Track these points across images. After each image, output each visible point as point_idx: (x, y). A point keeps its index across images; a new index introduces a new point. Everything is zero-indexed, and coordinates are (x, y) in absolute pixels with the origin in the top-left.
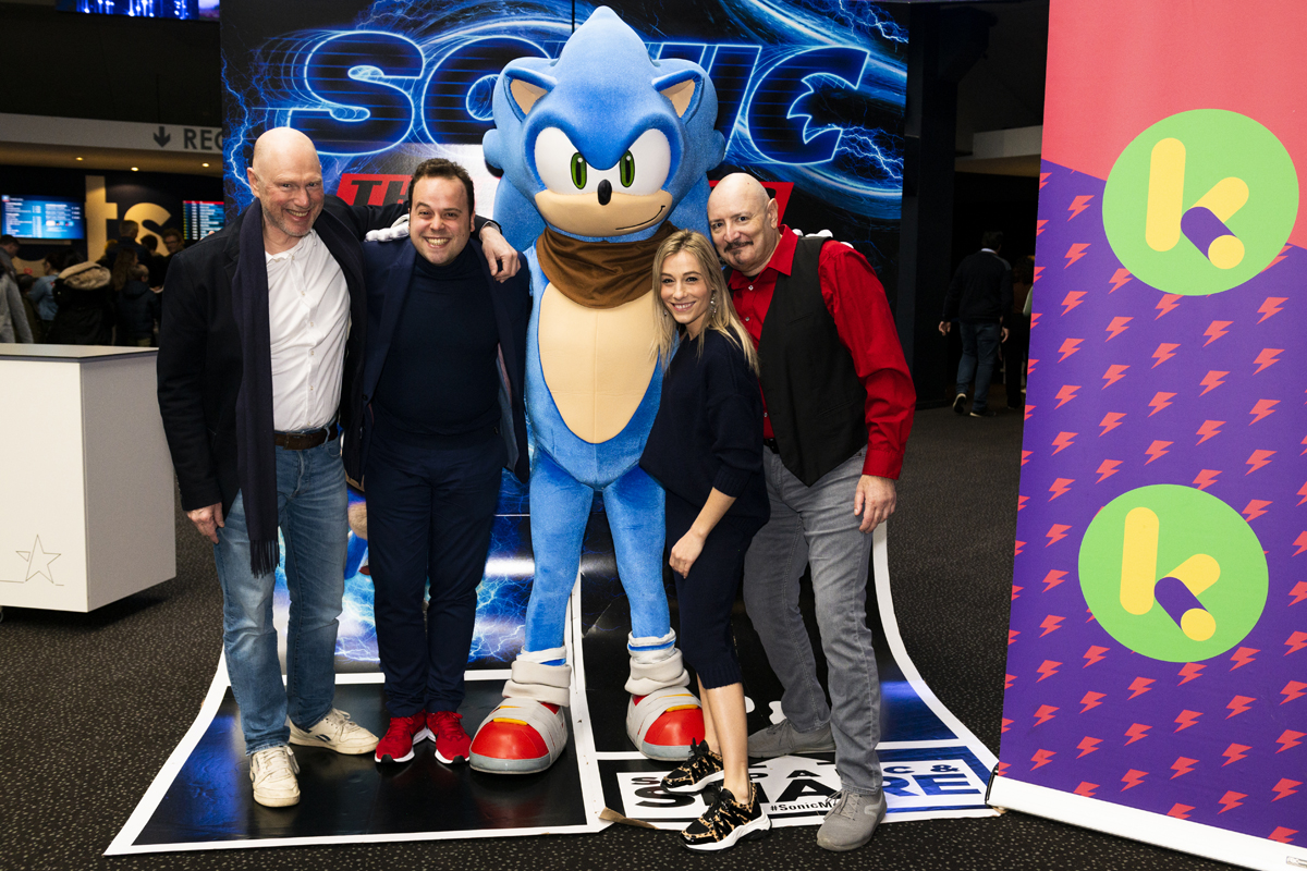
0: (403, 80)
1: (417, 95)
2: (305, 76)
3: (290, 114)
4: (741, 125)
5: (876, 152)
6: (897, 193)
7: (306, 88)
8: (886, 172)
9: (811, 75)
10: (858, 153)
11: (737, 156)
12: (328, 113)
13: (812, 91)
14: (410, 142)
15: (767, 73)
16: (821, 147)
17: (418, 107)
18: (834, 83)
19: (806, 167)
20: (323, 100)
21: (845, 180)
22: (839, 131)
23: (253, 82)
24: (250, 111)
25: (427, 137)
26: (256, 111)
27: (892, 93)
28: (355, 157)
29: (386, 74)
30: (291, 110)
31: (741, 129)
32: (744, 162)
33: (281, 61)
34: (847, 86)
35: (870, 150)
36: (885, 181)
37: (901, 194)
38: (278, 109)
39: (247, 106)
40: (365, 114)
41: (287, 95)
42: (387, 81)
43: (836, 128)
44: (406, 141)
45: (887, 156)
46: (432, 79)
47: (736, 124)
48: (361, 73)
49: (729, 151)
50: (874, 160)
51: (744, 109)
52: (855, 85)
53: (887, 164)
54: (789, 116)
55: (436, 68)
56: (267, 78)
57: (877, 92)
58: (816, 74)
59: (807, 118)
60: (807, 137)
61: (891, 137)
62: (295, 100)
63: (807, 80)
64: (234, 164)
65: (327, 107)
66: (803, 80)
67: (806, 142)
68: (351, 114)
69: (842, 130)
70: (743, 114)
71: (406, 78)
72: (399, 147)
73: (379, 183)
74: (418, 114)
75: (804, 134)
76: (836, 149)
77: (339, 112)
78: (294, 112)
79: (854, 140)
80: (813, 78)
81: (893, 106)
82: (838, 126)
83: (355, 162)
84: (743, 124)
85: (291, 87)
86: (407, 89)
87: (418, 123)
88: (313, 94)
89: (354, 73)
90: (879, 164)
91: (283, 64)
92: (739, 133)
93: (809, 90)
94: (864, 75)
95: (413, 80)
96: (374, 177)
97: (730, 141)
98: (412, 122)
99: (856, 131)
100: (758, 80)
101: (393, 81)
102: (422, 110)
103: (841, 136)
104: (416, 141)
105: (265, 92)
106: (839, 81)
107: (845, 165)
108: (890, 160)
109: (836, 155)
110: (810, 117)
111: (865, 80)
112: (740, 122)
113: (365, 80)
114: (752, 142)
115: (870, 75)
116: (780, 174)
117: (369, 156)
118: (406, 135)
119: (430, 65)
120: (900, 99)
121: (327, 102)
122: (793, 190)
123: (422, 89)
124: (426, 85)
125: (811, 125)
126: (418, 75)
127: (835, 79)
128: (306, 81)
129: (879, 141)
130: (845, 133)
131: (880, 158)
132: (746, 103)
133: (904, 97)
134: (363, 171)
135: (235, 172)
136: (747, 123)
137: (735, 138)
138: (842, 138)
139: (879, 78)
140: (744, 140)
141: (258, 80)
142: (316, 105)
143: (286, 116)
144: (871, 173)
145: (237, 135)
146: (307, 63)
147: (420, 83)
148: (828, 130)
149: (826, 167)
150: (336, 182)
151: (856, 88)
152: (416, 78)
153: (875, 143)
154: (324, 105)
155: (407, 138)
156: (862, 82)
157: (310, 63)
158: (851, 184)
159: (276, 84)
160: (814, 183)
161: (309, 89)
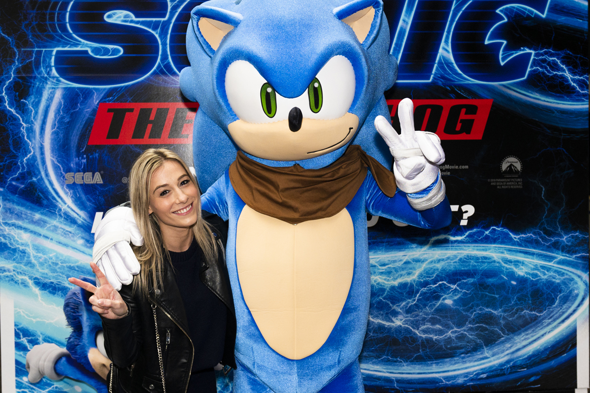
0: (152, 21)
1: (163, 34)
2: (67, 20)
3: (54, 53)
4: (445, 51)
5: (564, 71)
6: (583, 106)
7: (67, 31)
8: (574, 88)
9: (505, 7)
10: (549, 72)
11: (443, 77)
12: (86, 52)
13: (506, 20)
14: (157, 74)
15: (466, 6)
16: (516, 67)
17: (164, 44)
18: (524, 13)
19: (504, 86)
20: (83, 41)
21: (537, 96)
22: (531, 54)
23: (23, 27)
24: (19, 51)
25: (172, 69)
26: (25, 52)
27: (575, 20)
28: (110, 88)
29: (137, 16)
30: (55, 50)
31: (445, 54)
32: (449, 82)
33: (47, 9)
34: (537, 16)
35: (558, 69)
36: (573, 95)
37: (587, 106)
38: (44, 49)
39: (18, 47)
40: (119, 51)
41: (52, 38)
42: (137, 22)
43: (528, 51)
44: (155, 73)
45: (573, 73)
46: (176, 20)
47: (441, 50)
48: (115, 17)
49: (435, 74)
50: (563, 77)
51: (447, 37)
52: (543, 13)
53: (573, 80)
54: (487, 42)
55: (179, 10)
56: (34, 23)
57: (562, 19)
58: (508, 6)
59: (503, 43)
60: (503, 59)
61: (577, 57)
62: (59, 41)
63: (501, 11)
64: (6, 98)
65: (86, 46)
66: (498, 11)
67: (502, 64)
68: (106, 52)
69: (533, 52)
70: (446, 42)
71: (154, 19)
72: (148, 79)
73: (131, 110)
74: (164, 50)
75: (500, 57)
76: (529, 69)
77: (96, 51)
78: (58, 52)
79: (544, 61)
80: (506, 9)
81: (576, 31)
82: (530, 49)
83: (110, 92)
84: (447, 50)
85: (55, 31)
86: (155, 29)
87: (165, 57)
88: (74, 36)
89: (109, 17)
90: (567, 81)
91: (48, 11)
92: (444, 58)
93: (504, 19)
94: (550, 5)
95: (160, 21)
96: (128, 106)
97: (436, 65)
98: (159, 57)
99: (546, 53)
100: (459, 12)
101: (143, 23)
102: (168, 46)
103: (532, 57)
104: (163, 73)
105: (33, 36)
106: (529, 11)
107: (538, 82)
108: (577, 77)
109: (529, 75)
110: (505, 42)
111: (551, 10)
112: (444, 48)
113: (119, 22)
114: (455, 65)
115: (556, 5)
116: (480, 92)
117: (122, 87)
118: (155, 68)
119: (175, 8)
120: (582, 24)
121: (86, 42)
122: (493, 106)
123: (168, 29)
124: (171, 25)
125: (506, 49)
126: (164, 16)
127: (526, 9)
128: (68, 25)
129: (567, 61)
130: (536, 55)
131: (568, 75)
132: (449, 32)
133: (586, 22)
134: (117, 100)
135: (6, 104)
136: (450, 49)
137: (440, 63)
138: (534, 59)
139: (564, 7)
140: (448, 64)
141: (27, 26)
142: (76, 45)
143: (51, 56)
144: (560, 89)
145: (8, 72)
146: (69, 9)
147: (166, 25)
148: (522, 52)
149: (522, 85)
150: (94, 110)
151: (544, 16)
152: (162, 19)
153: (563, 63)
154: (84, 45)
155: (155, 71)
156: (549, 11)
157: (72, 9)
158: (543, 98)
159: (42, 28)
160: (511, 99)
161: (71, 31)
